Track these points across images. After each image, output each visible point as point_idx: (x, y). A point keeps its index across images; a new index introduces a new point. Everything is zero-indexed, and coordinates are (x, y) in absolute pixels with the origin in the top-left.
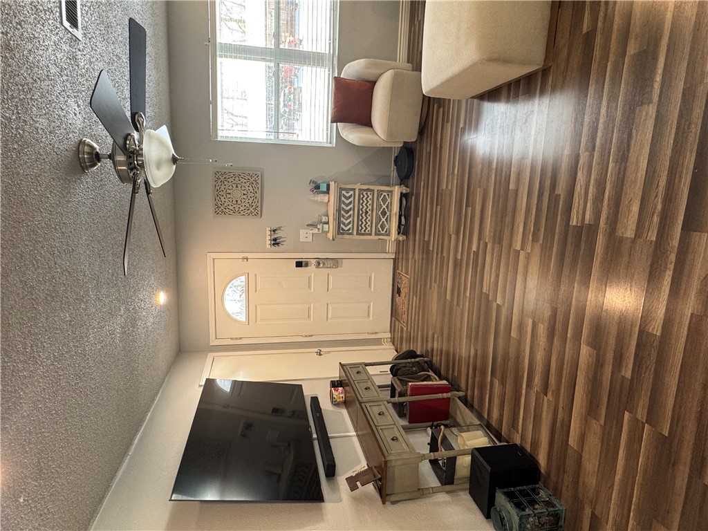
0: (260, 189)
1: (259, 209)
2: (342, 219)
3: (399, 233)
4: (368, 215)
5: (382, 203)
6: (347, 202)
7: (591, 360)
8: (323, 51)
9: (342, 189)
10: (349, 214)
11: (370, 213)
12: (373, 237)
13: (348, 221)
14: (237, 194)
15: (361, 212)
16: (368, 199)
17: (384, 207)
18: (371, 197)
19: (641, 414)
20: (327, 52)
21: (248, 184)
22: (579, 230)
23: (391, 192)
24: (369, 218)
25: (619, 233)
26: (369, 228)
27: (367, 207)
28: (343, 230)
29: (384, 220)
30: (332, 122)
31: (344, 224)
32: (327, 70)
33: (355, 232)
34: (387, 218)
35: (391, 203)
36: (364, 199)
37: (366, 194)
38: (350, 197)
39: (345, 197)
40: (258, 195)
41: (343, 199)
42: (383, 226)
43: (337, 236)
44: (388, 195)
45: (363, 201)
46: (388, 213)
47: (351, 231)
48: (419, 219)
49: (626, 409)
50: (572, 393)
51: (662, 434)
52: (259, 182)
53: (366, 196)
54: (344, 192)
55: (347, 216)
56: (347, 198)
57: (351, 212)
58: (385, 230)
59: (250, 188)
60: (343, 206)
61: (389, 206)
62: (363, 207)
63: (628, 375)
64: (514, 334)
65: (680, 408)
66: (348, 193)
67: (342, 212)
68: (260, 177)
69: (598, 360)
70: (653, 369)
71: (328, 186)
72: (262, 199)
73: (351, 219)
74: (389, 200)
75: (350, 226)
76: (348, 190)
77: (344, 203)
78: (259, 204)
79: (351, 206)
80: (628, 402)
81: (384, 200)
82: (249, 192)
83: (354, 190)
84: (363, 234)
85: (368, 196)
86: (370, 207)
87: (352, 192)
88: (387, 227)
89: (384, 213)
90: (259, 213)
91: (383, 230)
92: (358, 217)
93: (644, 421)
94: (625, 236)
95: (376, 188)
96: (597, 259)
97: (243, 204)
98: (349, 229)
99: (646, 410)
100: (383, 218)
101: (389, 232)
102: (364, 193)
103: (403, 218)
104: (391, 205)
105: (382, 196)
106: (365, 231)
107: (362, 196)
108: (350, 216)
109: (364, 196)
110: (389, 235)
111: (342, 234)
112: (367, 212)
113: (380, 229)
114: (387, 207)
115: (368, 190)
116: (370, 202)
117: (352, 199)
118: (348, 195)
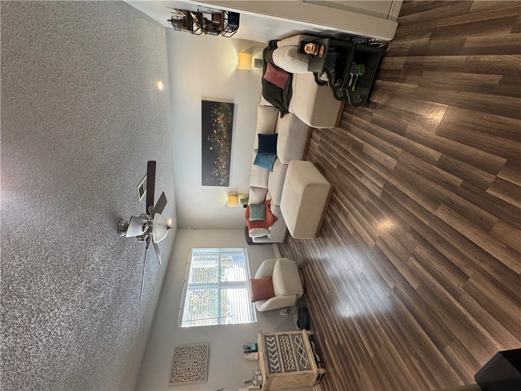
0: (207, 356)
1: (205, 373)
2: (270, 359)
3: (318, 368)
4: (289, 354)
5: (297, 343)
6: (272, 345)
7: (447, 211)
8: (243, 280)
9: (266, 337)
10: (275, 355)
11: (290, 352)
12: (298, 372)
13: (276, 361)
14: (189, 363)
15: (283, 352)
16: (286, 342)
17: (299, 346)
18: (287, 340)
19: (488, 178)
20: (246, 280)
21: (198, 354)
22: (384, 193)
23: (301, 334)
24: (291, 356)
25: (392, 168)
26: (293, 365)
27: (287, 348)
28: (273, 369)
29: (302, 356)
30: (252, 302)
31: (273, 364)
32: (247, 289)
33: (283, 370)
34: (304, 354)
35: (303, 342)
36: (283, 342)
37: (284, 338)
38: (273, 341)
39: (269, 342)
40: (206, 362)
41: (268, 343)
42: (303, 362)
43: (269, 375)
44: (299, 337)
45: (283, 344)
46: (304, 351)
47: (279, 370)
48: (326, 340)
49: (485, 191)
50: (468, 243)
51: (506, 163)
52: (207, 352)
53: (284, 340)
54: (267, 338)
55: (274, 356)
56: (271, 343)
57: (276, 353)
58: (306, 365)
59: (200, 357)
60: (269, 349)
61: (303, 344)
62: (284, 348)
63: (460, 181)
64: (415, 285)
65: (486, 147)
66: (270, 339)
67: (270, 354)
68: (207, 348)
69: (448, 204)
70: (459, 162)
71: (256, 345)
72: (208, 366)
73: (277, 359)
74: (301, 341)
75: (278, 365)
76: (270, 337)
77: (269, 346)
78: (206, 370)
79: (275, 348)
80: (480, 188)
81: (298, 341)
82: (199, 360)
83: (274, 336)
84: (290, 371)
85: (285, 340)
86: (289, 348)
87: (273, 338)
88: (307, 362)
89: (301, 351)
90: (205, 377)
91: (305, 366)
92: (283, 357)
93: (495, 177)
94: (395, 166)
95: (289, 333)
96: (397, 185)
97: (193, 371)
98: (278, 368)
99: (487, 174)
100: (302, 355)
101: (310, 366)
102: (282, 338)
103: (317, 356)
104: (304, 344)
105: (295, 339)
106: (290, 368)
107: (281, 340)
108: (276, 356)
109: (282, 340)
110: (310, 369)
111: (273, 373)
112: (288, 352)
113: (303, 365)
114: (301, 345)
115: (284, 335)
116: (288, 343)
117: (274, 343)
118: (271, 340)
